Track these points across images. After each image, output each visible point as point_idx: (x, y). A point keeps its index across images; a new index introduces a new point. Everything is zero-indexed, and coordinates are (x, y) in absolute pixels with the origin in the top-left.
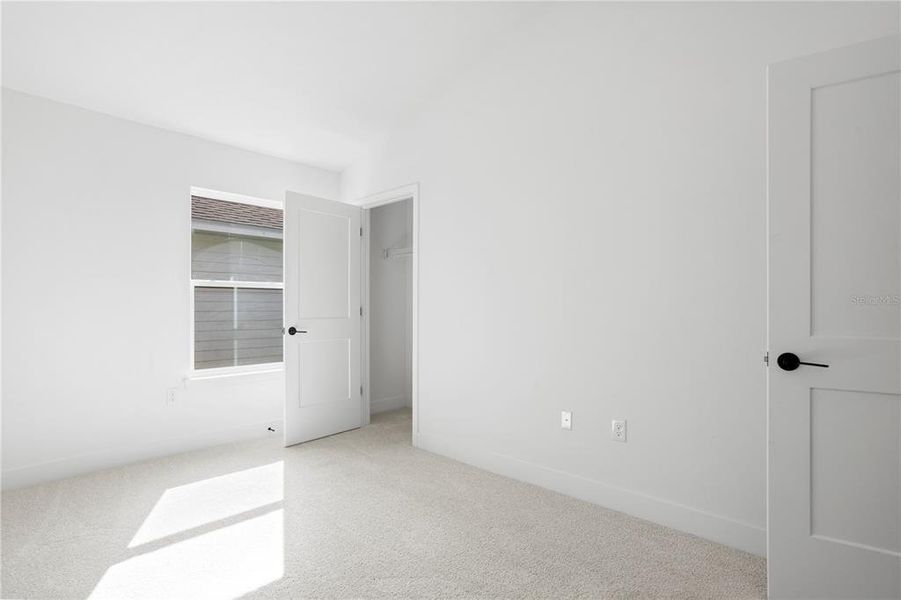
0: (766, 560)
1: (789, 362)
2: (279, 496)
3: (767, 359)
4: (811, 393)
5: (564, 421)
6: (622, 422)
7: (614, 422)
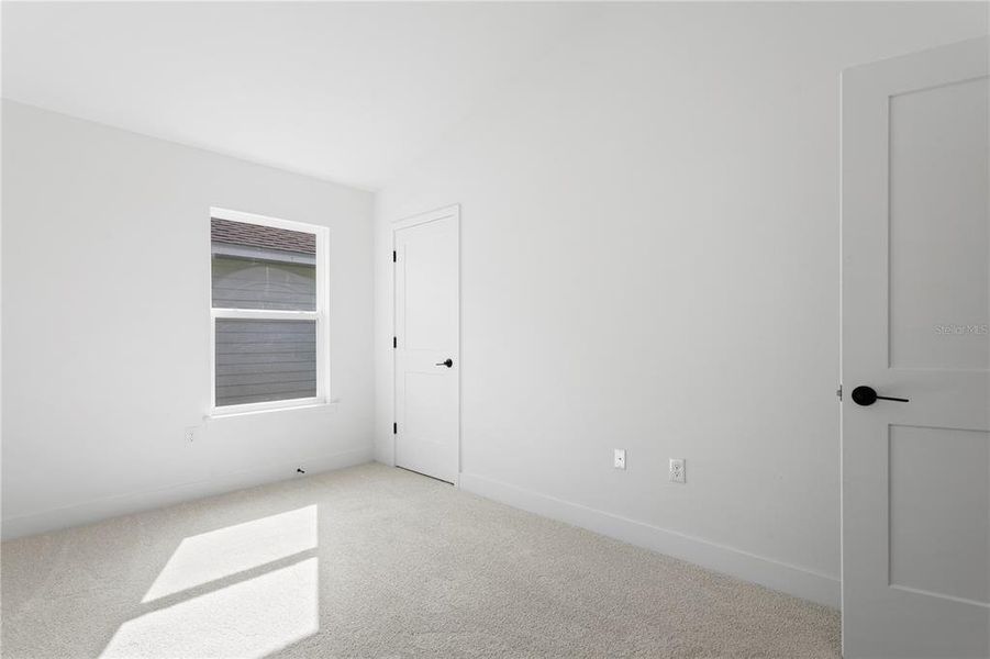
0: (840, 612)
1: (864, 396)
2: (312, 543)
3: (840, 393)
4: (889, 429)
5: (617, 461)
6: (681, 461)
7: (671, 461)
